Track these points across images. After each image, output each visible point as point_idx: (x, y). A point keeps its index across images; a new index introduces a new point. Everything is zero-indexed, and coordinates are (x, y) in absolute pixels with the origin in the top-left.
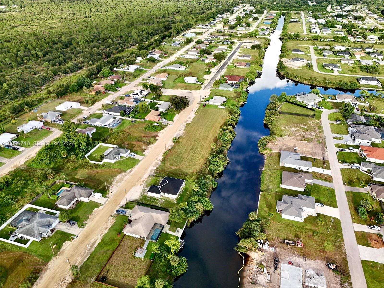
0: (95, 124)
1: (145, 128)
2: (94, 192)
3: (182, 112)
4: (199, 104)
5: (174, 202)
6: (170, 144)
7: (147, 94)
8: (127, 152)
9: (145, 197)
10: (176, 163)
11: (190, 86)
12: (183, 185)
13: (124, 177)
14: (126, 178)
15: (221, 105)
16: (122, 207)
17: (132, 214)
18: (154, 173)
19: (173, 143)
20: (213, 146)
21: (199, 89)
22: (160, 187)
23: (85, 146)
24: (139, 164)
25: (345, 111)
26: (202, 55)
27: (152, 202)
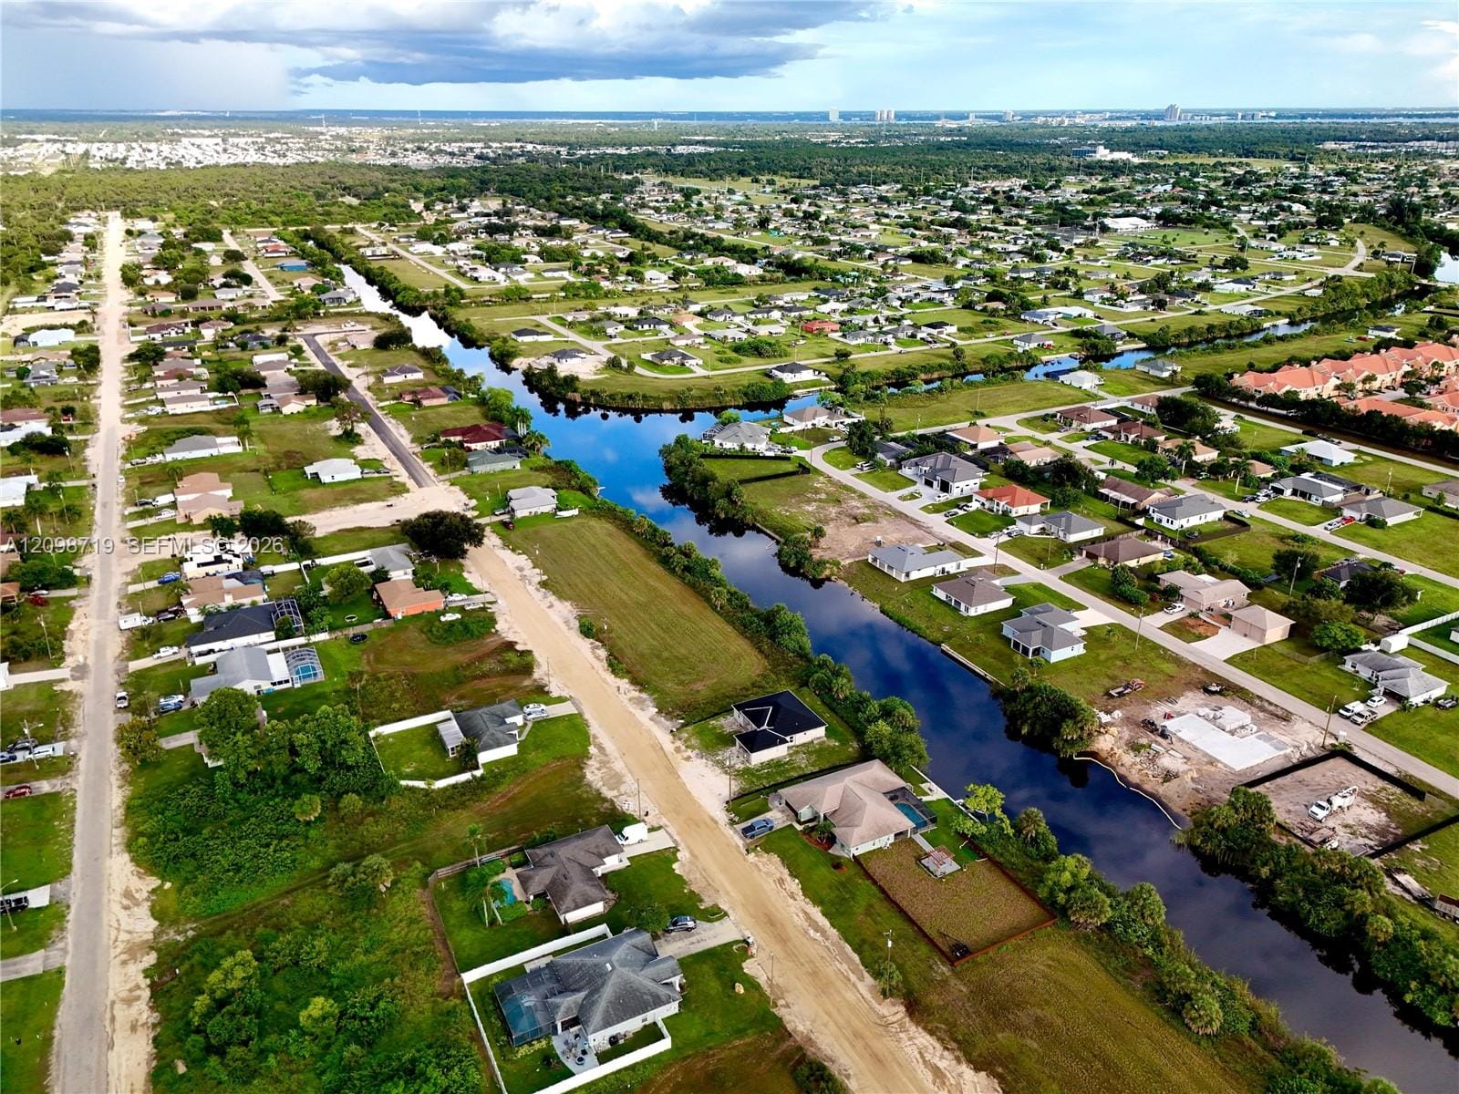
1: (435, 639)
2: (618, 829)
6: (586, 646)
9: (749, 773)
10: (684, 675)
13: (610, 769)
14: (618, 766)
15: (562, 509)
16: (734, 823)
18: (670, 720)
19: (595, 641)
21: (407, 491)
22: (765, 727)
24: (594, 724)
26: (231, 393)
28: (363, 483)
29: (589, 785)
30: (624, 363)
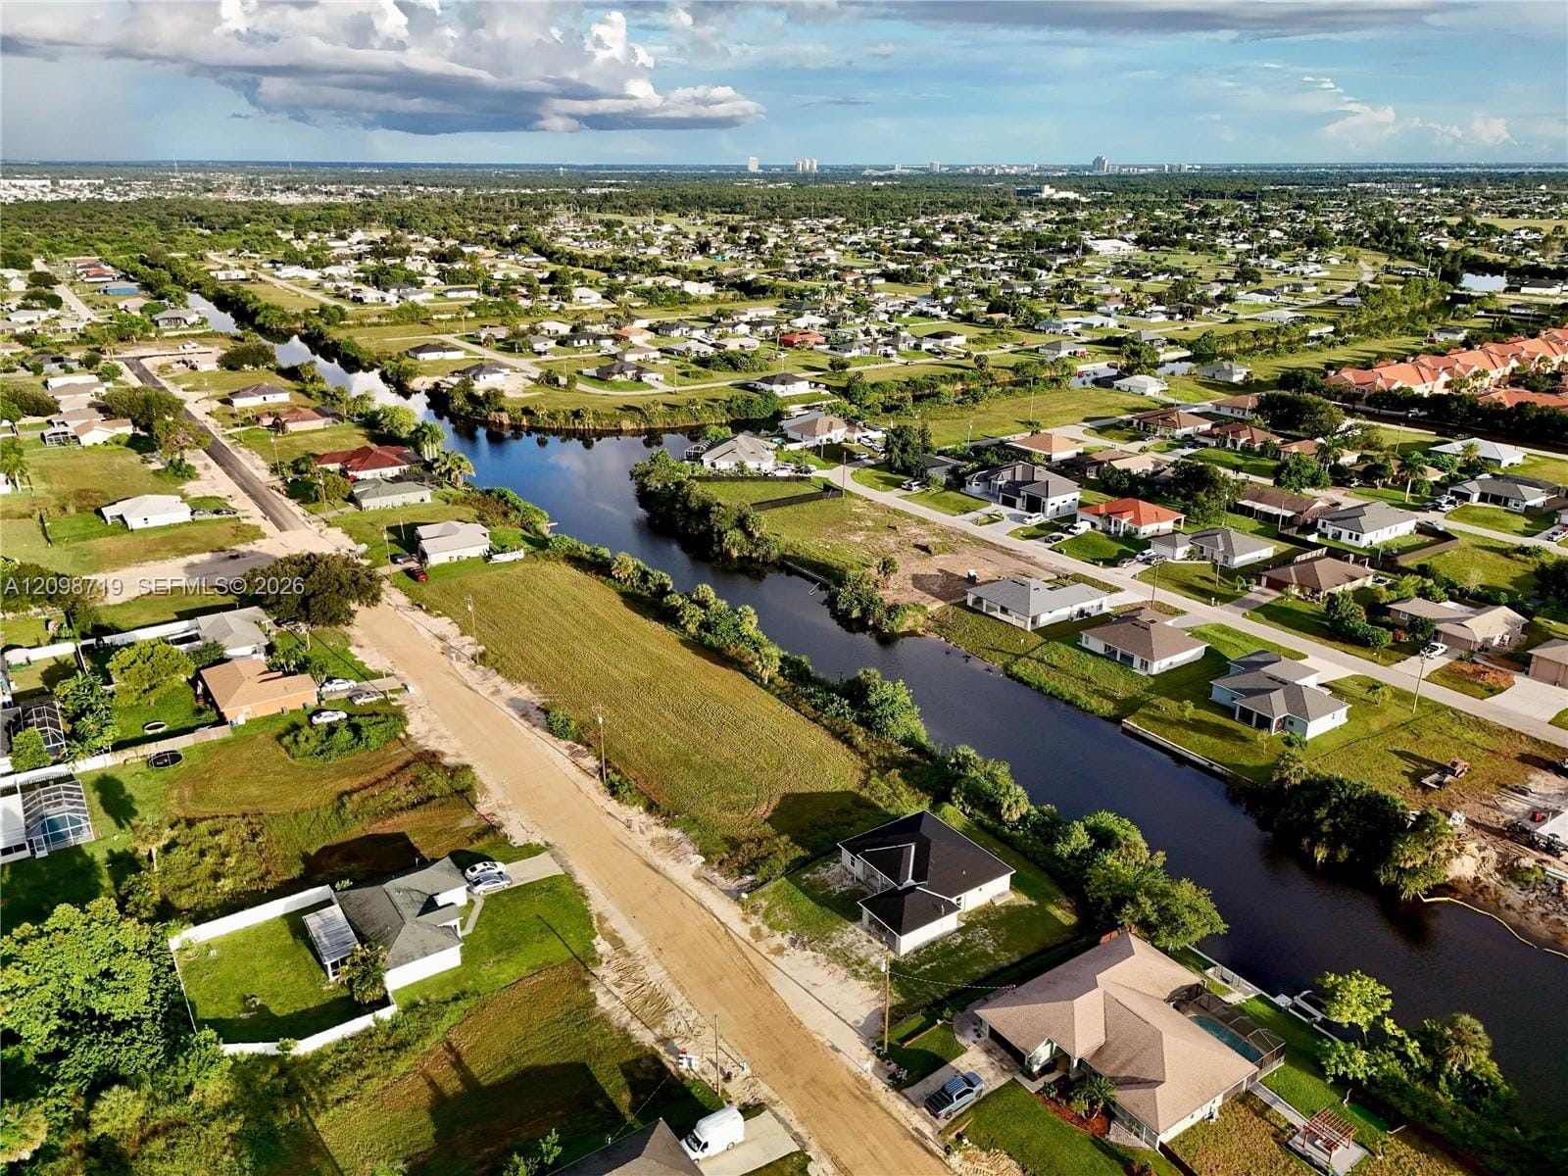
6: (559, 752)
13: (639, 981)
14: (654, 976)
15: (499, 551)
16: (901, 1084)
18: (729, 876)
19: (571, 742)
22: (914, 881)
24: (595, 893)
27: (961, 966)
28: (192, 527)
29: (603, 1019)
30: (563, 381)
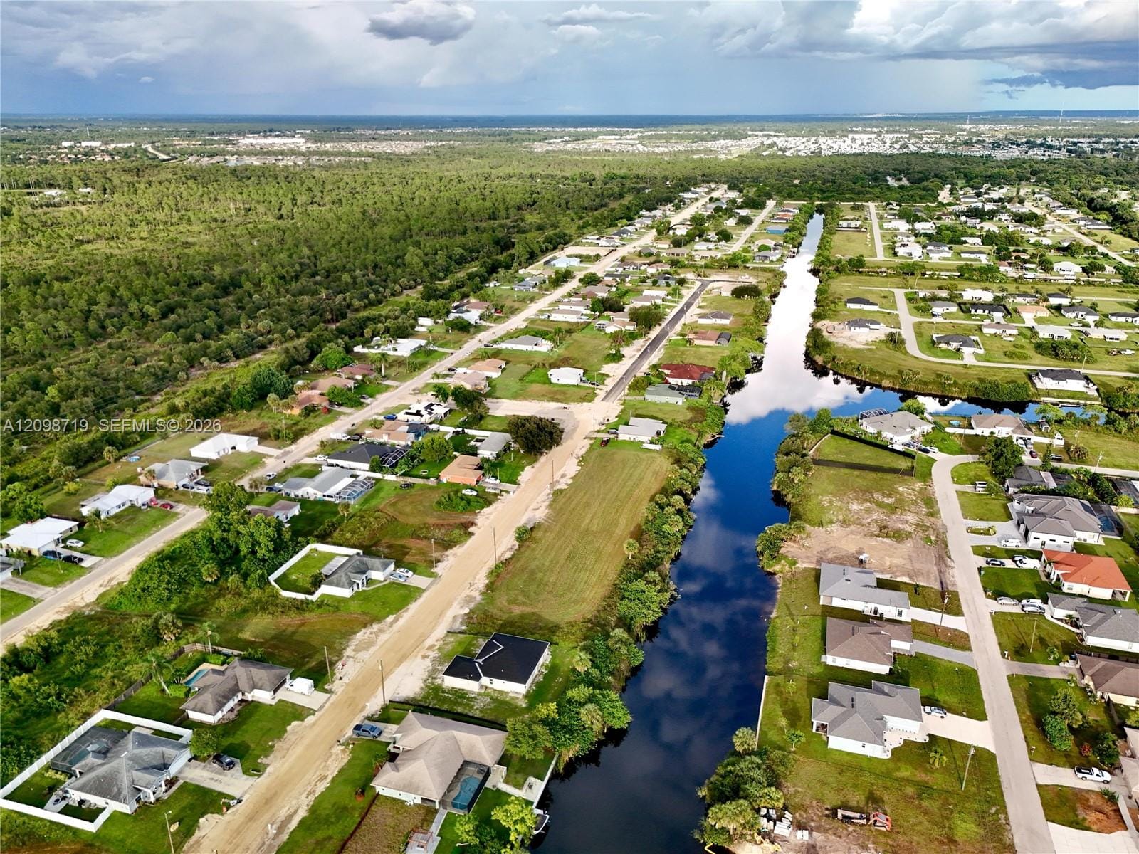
0: (300, 493)
1: (439, 503)
2: (293, 677)
3: (543, 459)
4: (591, 439)
5: (519, 703)
6: (507, 544)
7: (445, 414)
8: (386, 566)
9: (436, 690)
10: (524, 596)
11: (564, 393)
12: (546, 658)
13: (377, 636)
14: (383, 637)
15: (651, 442)
16: (369, 718)
17: (398, 736)
18: (462, 624)
19: (517, 543)
20: (629, 550)
21: (590, 401)
22: (480, 661)
23: (269, 551)
24: (420, 601)
25: (998, 459)
26: (597, 313)
27: (456, 703)
29: (350, 640)
